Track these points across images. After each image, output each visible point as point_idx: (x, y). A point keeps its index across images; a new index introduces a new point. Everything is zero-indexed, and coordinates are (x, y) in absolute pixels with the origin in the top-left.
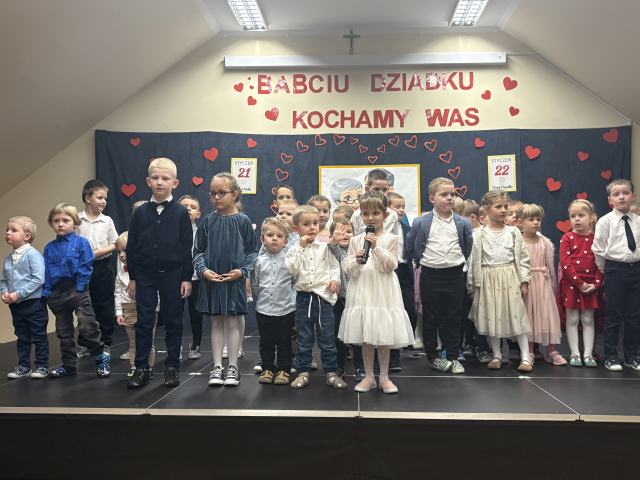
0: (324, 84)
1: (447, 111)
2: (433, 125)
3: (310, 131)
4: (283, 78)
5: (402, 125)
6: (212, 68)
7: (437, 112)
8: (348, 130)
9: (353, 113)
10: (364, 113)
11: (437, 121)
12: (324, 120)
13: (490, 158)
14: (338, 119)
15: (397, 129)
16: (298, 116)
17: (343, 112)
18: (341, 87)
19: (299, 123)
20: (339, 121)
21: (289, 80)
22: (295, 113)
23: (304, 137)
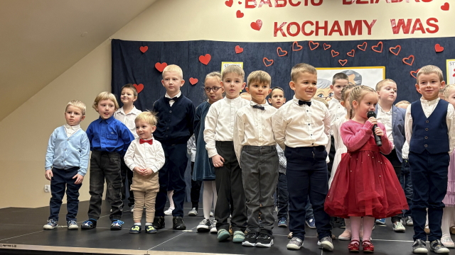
1: (409, 21)
2: (398, 33)
3: (289, 39)
5: (369, 33)
7: (401, 22)
8: (322, 37)
9: (326, 23)
10: (336, 23)
11: (401, 29)
12: (300, 29)
13: (448, 62)
14: (314, 28)
15: (365, 36)
16: (278, 26)
17: (317, 23)
18: (316, 1)
19: (279, 32)
20: (314, 29)
22: (276, 24)
23: (283, 44)
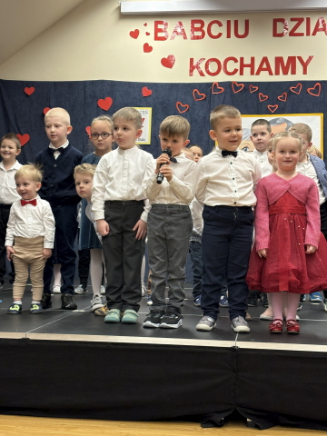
0: (223, 30)
3: (208, 79)
4: (180, 24)
5: (305, 72)
6: (107, 15)
8: (247, 77)
9: (253, 59)
10: (265, 60)
12: (221, 66)
14: (237, 66)
15: (299, 76)
16: (195, 64)
17: (242, 59)
18: (241, 32)
19: (195, 71)
20: (238, 68)
21: (187, 25)
22: (192, 60)
23: (200, 85)
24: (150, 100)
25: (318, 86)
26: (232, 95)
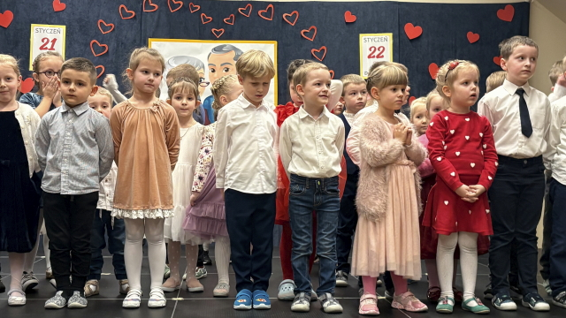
13: (362, 37)
23: (128, 0)
24: (64, 16)
25: (270, 8)
26: (169, 14)
